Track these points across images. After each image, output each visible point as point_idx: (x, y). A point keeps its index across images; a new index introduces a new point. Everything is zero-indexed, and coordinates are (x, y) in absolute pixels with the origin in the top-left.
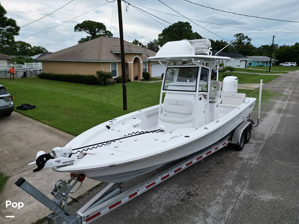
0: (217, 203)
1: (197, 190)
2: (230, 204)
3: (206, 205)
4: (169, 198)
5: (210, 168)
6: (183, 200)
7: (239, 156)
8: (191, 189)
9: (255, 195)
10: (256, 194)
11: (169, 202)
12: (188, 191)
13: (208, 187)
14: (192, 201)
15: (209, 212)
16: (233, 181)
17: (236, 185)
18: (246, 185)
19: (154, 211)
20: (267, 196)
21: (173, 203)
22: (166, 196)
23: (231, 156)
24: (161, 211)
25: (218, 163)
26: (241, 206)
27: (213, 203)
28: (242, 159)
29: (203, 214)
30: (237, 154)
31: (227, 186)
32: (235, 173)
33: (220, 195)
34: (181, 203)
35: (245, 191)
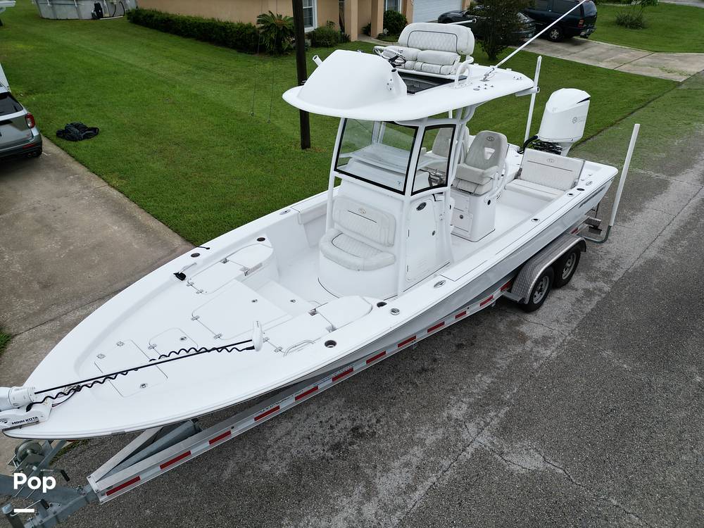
0: (407, 465)
1: (378, 421)
2: (433, 470)
3: (380, 468)
4: (309, 439)
5: (435, 360)
6: (336, 447)
7: (521, 330)
8: (367, 418)
9: (501, 454)
10: (505, 450)
11: (307, 448)
12: (358, 423)
13: (407, 415)
14: (354, 453)
15: (378, 486)
16: (470, 405)
17: (471, 418)
18: (495, 422)
19: (266, 467)
20: (528, 459)
21: (313, 451)
22: (305, 432)
23: (502, 327)
24: (282, 469)
25: (460, 346)
26: (456, 479)
27: (397, 464)
28: (523, 338)
29: (364, 490)
30: (519, 323)
31: (449, 418)
32: (488, 380)
33: (421, 442)
34: (329, 454)
35: (484, 440)
